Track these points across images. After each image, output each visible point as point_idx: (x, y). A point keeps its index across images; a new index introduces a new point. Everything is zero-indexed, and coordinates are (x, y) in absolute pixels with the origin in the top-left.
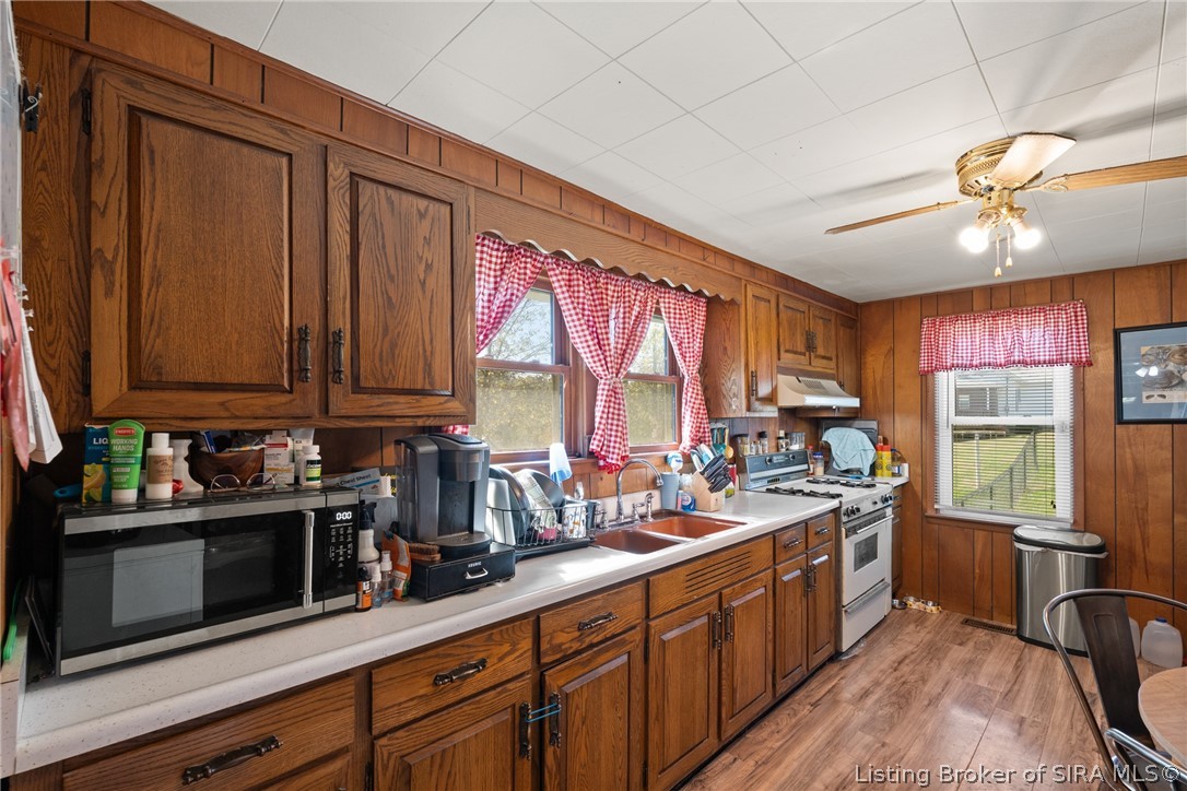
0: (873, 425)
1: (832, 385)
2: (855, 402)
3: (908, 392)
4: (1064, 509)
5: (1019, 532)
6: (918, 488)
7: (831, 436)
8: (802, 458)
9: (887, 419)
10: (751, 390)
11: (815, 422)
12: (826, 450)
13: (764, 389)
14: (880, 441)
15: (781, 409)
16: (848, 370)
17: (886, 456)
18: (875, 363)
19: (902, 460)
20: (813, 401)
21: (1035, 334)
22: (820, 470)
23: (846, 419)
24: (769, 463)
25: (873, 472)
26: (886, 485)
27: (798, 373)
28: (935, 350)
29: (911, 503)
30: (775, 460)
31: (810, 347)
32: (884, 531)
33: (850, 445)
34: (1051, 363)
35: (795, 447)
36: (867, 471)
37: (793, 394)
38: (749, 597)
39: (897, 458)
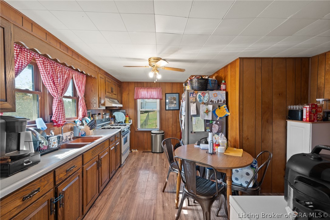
0: (125, 111)
1: (116, 101)
2: (121, 106)
3: (132, 104)
4: (158, 127)
5: (152, 132)
6: (134, 125)
7: (115, 114)
8: (108, 120)
9: (127, 110)
10: (99, 102)
11: (111, 110)
12: (114, 117)
13: (102, 102)
14: (126, 115)
15: (106, 107)
16: (119, 98)
17: (128, 118)
18: (125, 96)
19: (131, 119)
20: (114, 105)
21: (154, 93)
22: (113, 122)
23: (119, 109)
24: (102, 121)
25: (125, 122)
26: (128, 125)
27: (110, 98)
28: (137, 95)
29: (133, 127)
30: (103, 120)
31: (112, 92)
32: (128, 135)
33: (120, 116)
34: (157, 99)
35: (107, 117)
36: (124, 122)
37: (109, 104)
38: (105, 155)
39: (130, 119)
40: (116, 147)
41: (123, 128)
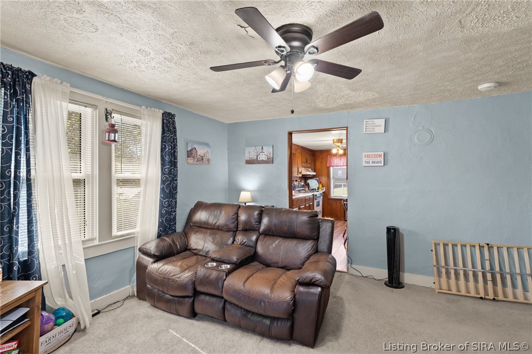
0: (318, 179)
1: (310, 169)
2: (315, 174)
3: (325, 172)
6: (327, 192)
7: (309, 181)
8: (303, 186)
9: (321, 178)
10: (298, 171)
11: (305, 178)
12: (308, 185)
13: (300, 171)
14: (320, 182)
15: (302, 175)
16: (313, 166)
17: (321, 185)
18: (318, 164)
19: (324, 186)
20: (308, 173)
22: (307, 189)
23: (312, 177)
24: (298, 187)
25: (318, 189)
26: (321, 192)
27: (305, 167)
28: (330, 163)
29: (326, 195)
30: (300, 186)
31: (307, 162)
32: (321, 200)
33: (313, 183)
35: (302, 184)
36: (317, 189)
37: (305, 172)
39: (323, 186)
40: (310, 205)
41: (315, 193)
